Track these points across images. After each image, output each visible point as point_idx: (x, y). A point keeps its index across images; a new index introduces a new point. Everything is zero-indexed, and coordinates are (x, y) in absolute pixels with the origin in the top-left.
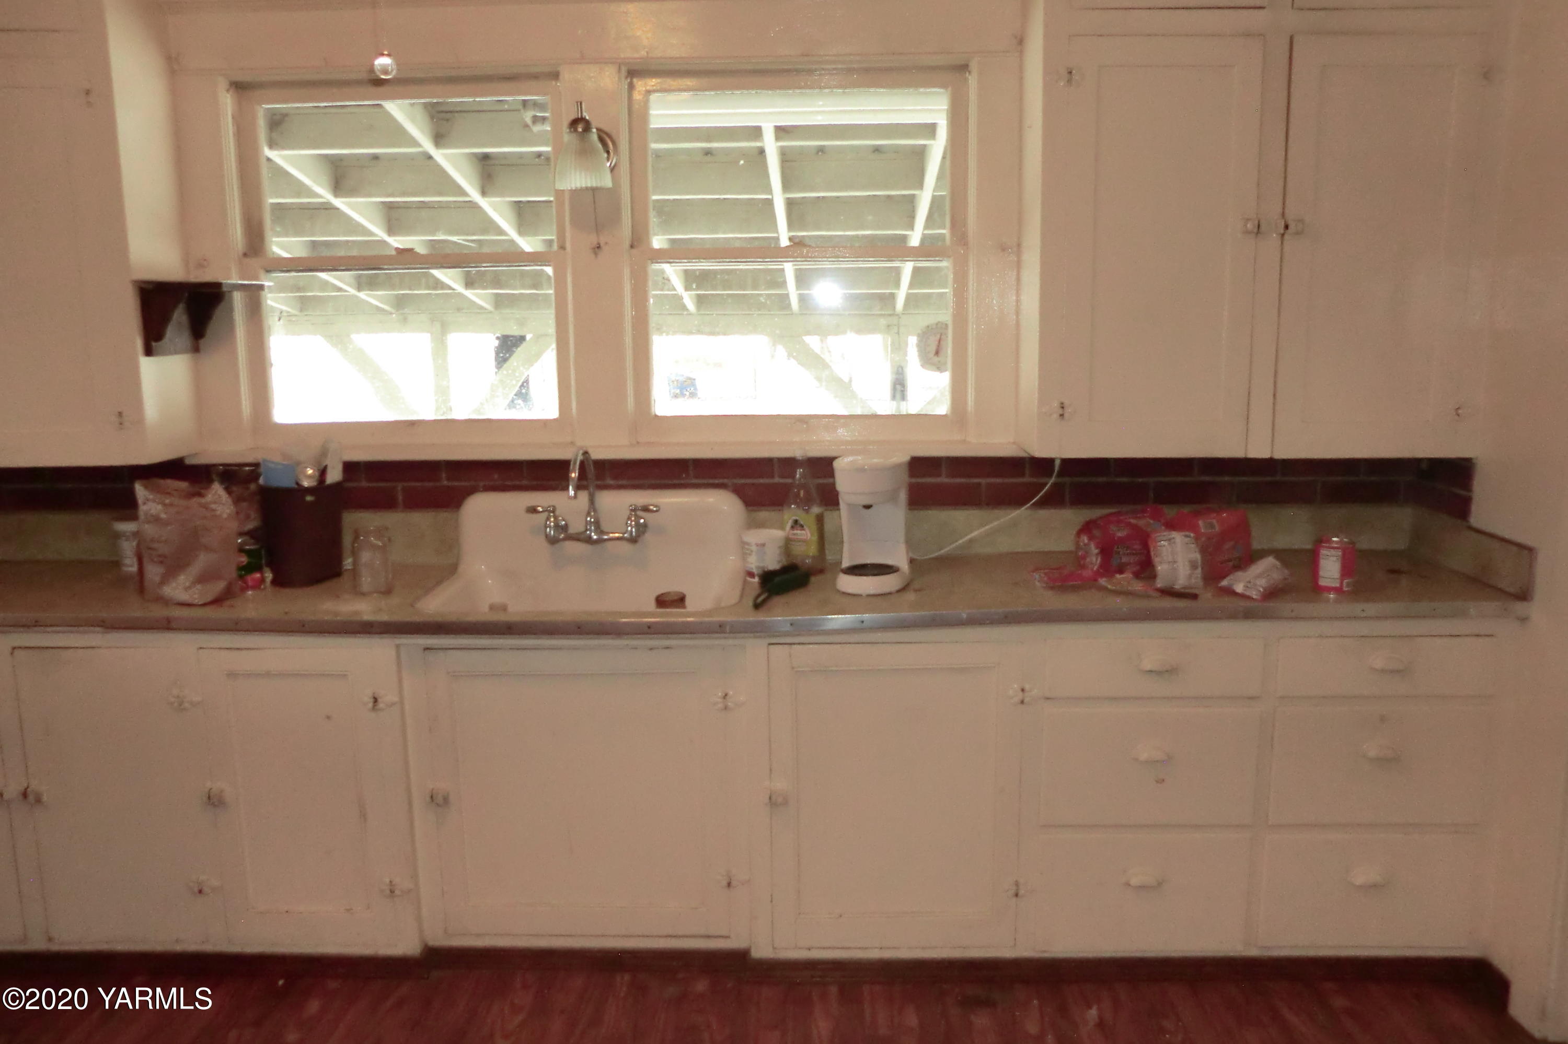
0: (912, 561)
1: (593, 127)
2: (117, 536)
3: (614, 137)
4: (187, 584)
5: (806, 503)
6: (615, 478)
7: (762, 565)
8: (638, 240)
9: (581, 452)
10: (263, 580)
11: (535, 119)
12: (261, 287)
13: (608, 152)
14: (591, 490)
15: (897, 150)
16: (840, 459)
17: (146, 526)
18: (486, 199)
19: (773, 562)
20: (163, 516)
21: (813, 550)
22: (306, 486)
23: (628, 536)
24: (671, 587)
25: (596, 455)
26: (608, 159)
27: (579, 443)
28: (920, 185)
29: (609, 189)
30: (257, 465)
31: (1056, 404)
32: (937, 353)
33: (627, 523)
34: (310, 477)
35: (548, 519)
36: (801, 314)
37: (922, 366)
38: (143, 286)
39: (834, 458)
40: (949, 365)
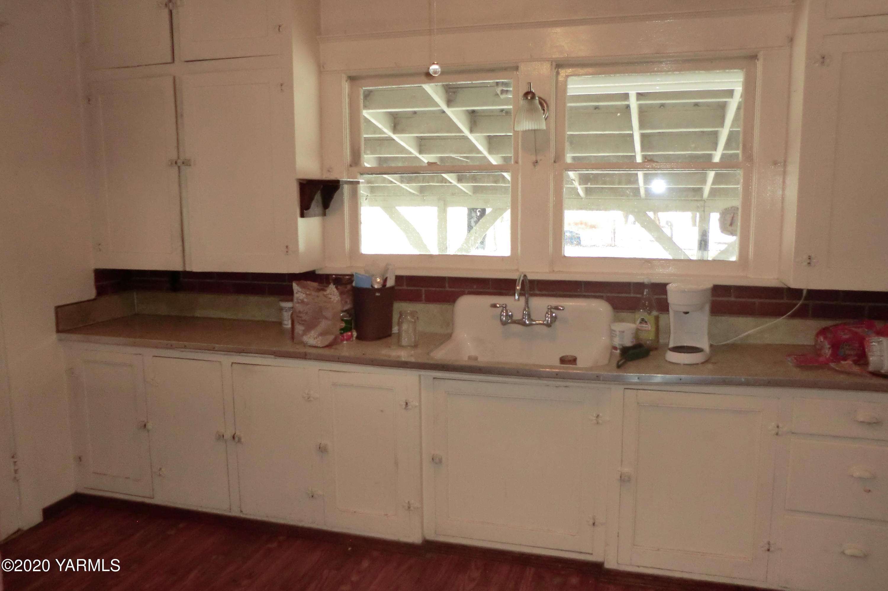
0: (711, 346)
1: (536, 96)
2: (281, 309)
3: (548, 103)
4: (315, 336)
5: (649, 309)
6: (540, 290)
7: (621, 343)
8: (558, 158)
9: (522, 275)
10: (352, 336)
11: (502, 92)
12: (358, 183)
13: (544, 110)
14: (527, 296)
15: (708, 105)
16: (671, 284)
17: (297, 305)
18: (472, 134)
19: (628, 342)
20: (305, 300)
21: (651, 336)
22: (376, 288)
23: (546, 323)
24: (569, 352)
25: (530, 277)
26: (544, 114)
27: (521, 270)
28: (722, 124)
29: (543, 130)
30: (352, 275)
31: (805, 257)
32: (731, 225)
33: (546, 315)
34: (378, 283)
35: (502, 311)
36: (646, 199)
37: (722, 232)
38: (301, 181)
39: (667, 284)
40: (739, 232)
